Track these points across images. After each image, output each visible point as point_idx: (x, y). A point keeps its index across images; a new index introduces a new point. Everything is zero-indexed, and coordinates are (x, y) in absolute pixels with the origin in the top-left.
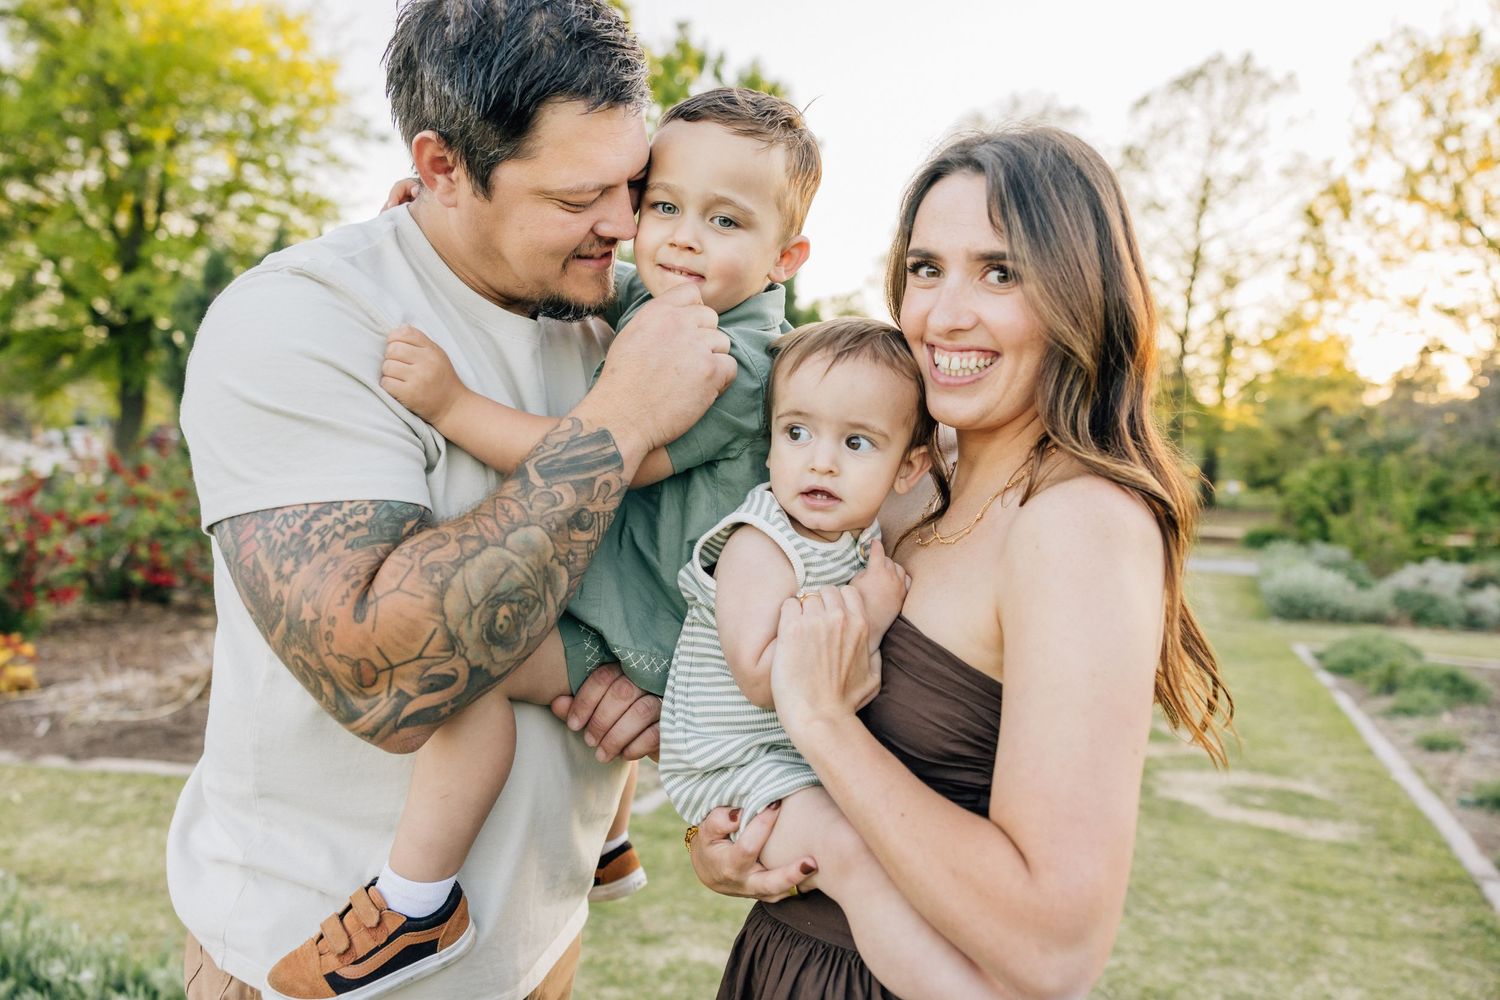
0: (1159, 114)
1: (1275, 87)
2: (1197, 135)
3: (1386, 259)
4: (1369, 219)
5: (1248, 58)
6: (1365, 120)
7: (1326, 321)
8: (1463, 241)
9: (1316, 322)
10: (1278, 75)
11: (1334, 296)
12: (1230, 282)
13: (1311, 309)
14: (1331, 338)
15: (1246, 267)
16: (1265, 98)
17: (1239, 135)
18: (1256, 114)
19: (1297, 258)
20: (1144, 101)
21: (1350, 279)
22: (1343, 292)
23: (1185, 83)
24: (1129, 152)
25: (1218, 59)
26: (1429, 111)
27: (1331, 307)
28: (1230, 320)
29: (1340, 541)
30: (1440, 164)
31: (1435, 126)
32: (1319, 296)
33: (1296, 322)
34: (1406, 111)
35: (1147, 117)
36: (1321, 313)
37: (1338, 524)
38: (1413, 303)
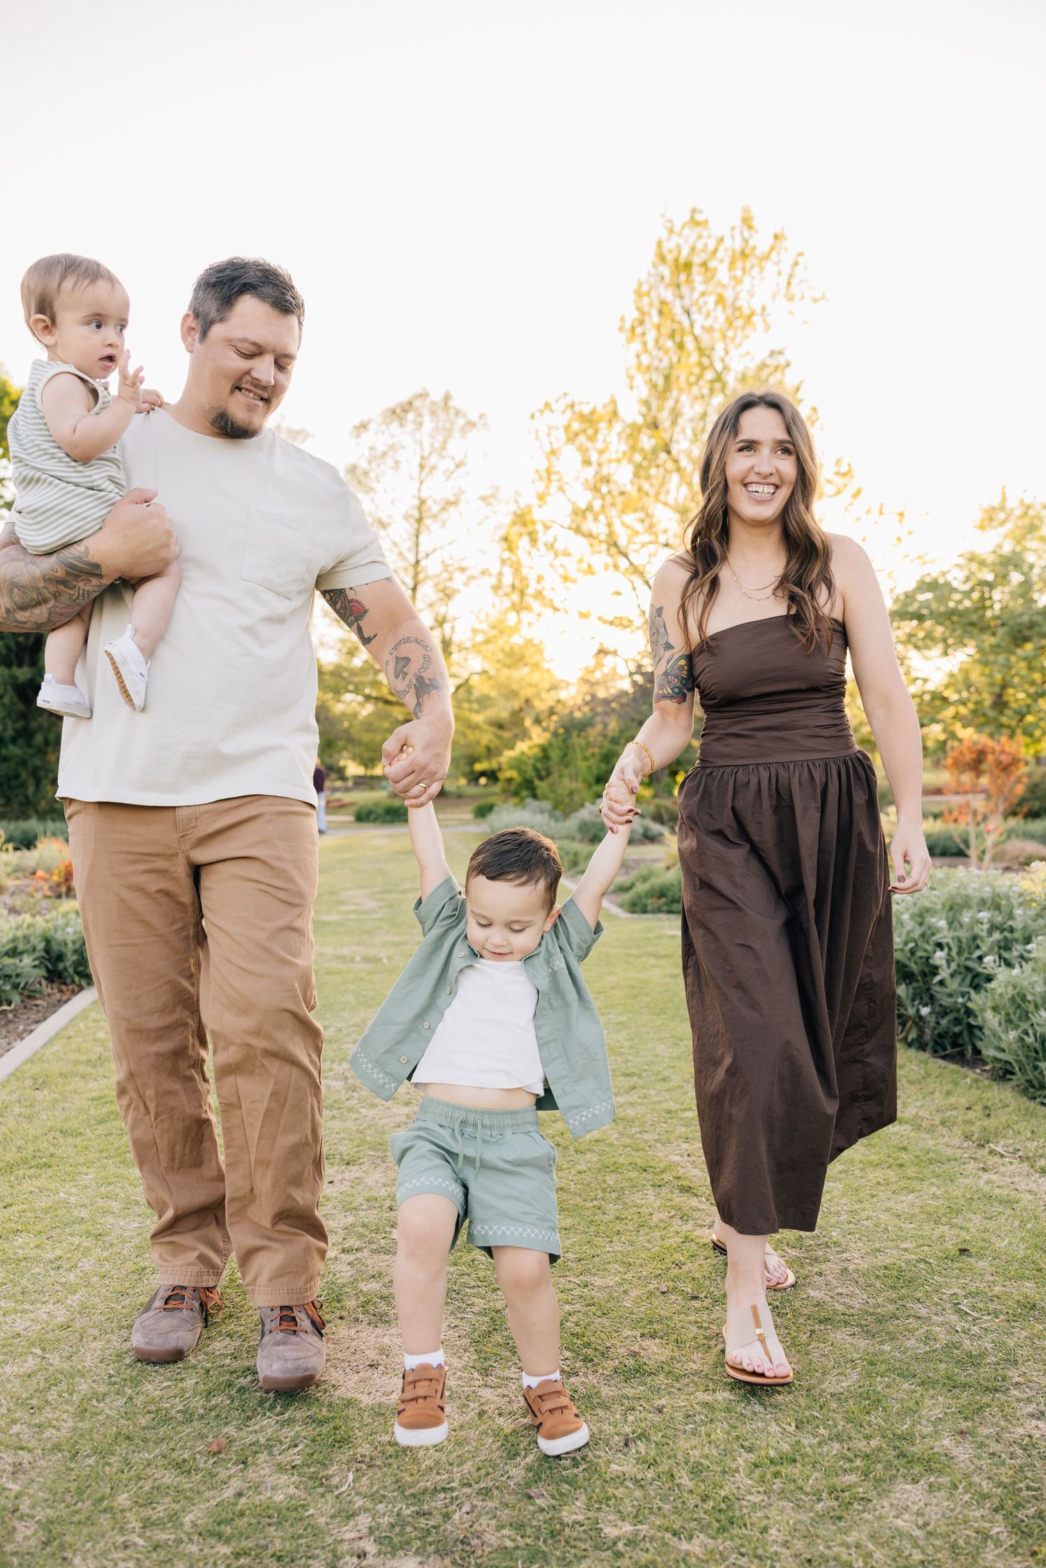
0: (377, 438)
1: (472, 424)
2: (409, 458)
3: (566, 578)
4: (550, 546)
5: (447, 398)
6: (543, 465)
7: (524, 628)
8: (616, 567)
9: (516, 629)
10: (474, 417)
11: (529, 608)
12: (447, 595)
13: (512, 618)
14: (529, 642)
15: (458, 581)
16: (463, 431)
17: (446, 464)
18: (456, 446)
19: (500, 574)
20: (364, 426)
21: (539, 595)
22: (536, 605)
23: (398, 413)
24: (353, 469)
25: (423, 395)
26: (587, 462)
27: (525, 616)
28: (447, 626)
29: (546, 798)
30: (597, 504)
31: (589, 473)
32: (518, 608)
33: (499, 628)
34: (570, 459)
35: (367, 438)
36: (519, 621)
37: (541, 786)
38: (584, 615)
